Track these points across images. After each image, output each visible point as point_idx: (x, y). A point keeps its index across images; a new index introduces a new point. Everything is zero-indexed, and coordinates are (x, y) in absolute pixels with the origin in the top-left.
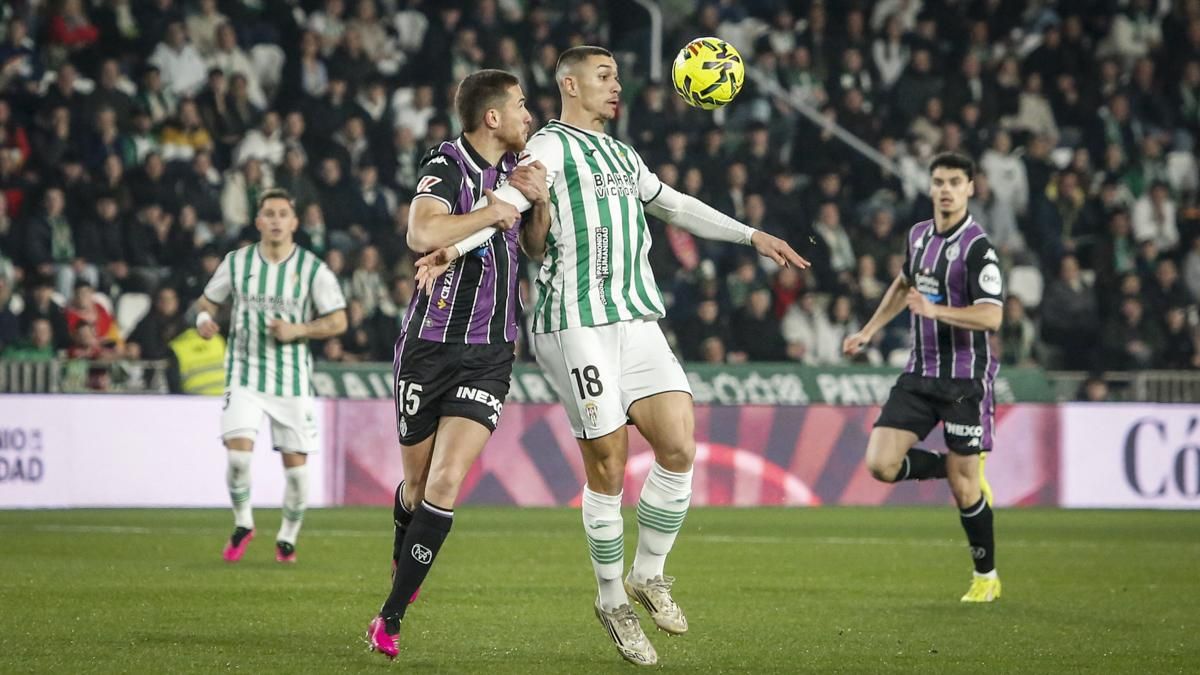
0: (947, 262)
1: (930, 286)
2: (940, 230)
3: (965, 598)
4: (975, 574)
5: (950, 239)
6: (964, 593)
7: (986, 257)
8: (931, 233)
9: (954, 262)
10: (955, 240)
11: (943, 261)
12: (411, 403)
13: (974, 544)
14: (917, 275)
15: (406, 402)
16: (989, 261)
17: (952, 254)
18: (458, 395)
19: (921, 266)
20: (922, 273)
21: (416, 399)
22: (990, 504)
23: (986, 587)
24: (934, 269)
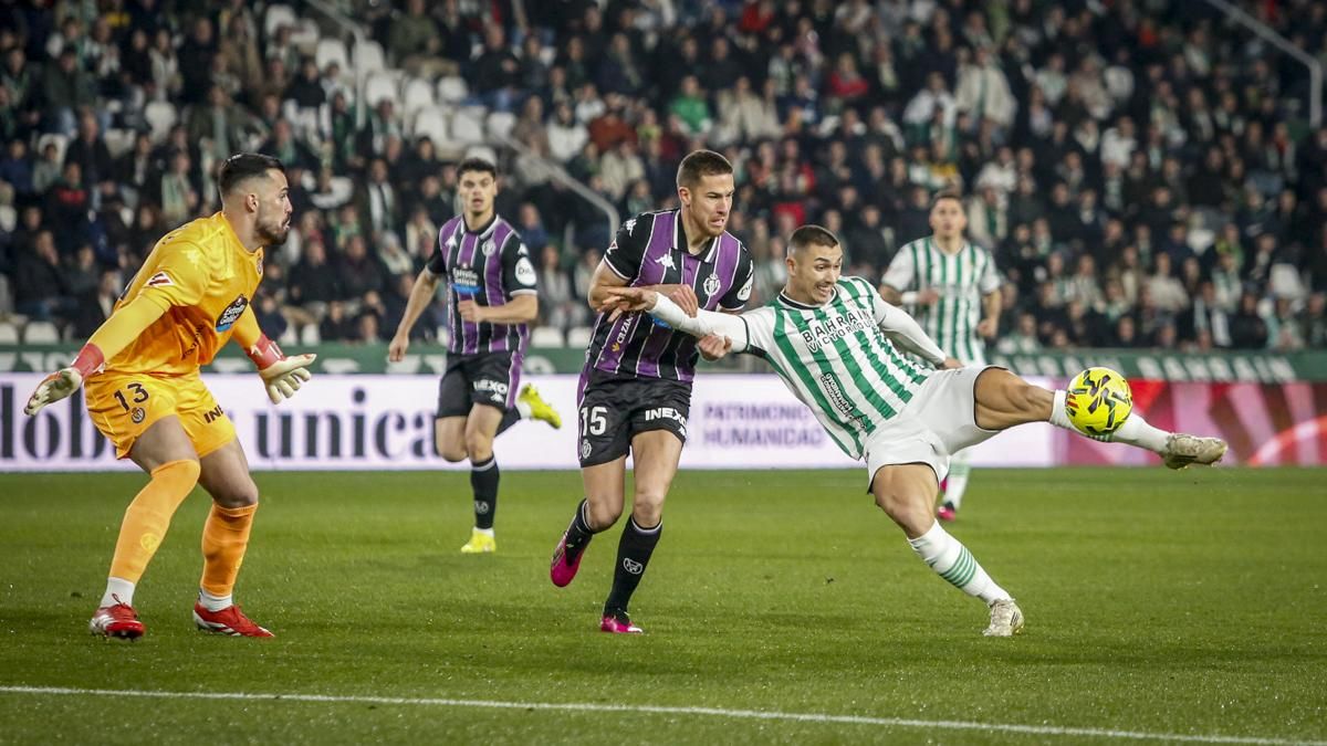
0: (485, 257)
1: (468, 279)
2: (472, 229)
3: (467, 548)
4: (476, 530)
5: (483, 236)
6: (466, 542)
7: (519, 252)
8: (462, 231)
9: (491, 258)
10: (490, 236)
11: (480, 257)
12: (597, 425)
13: (479, 498)
14: (454, 270)
15: (590, 424)
16: (522, 256)
17: (489, 248)
18: (647, 419)
19: (458, 262)
20: (459, 268)
21: (602, 420)
22: (499, 464)
23: (483, 541)
24: (472, 264)
